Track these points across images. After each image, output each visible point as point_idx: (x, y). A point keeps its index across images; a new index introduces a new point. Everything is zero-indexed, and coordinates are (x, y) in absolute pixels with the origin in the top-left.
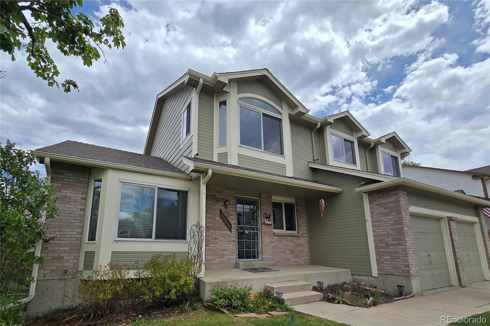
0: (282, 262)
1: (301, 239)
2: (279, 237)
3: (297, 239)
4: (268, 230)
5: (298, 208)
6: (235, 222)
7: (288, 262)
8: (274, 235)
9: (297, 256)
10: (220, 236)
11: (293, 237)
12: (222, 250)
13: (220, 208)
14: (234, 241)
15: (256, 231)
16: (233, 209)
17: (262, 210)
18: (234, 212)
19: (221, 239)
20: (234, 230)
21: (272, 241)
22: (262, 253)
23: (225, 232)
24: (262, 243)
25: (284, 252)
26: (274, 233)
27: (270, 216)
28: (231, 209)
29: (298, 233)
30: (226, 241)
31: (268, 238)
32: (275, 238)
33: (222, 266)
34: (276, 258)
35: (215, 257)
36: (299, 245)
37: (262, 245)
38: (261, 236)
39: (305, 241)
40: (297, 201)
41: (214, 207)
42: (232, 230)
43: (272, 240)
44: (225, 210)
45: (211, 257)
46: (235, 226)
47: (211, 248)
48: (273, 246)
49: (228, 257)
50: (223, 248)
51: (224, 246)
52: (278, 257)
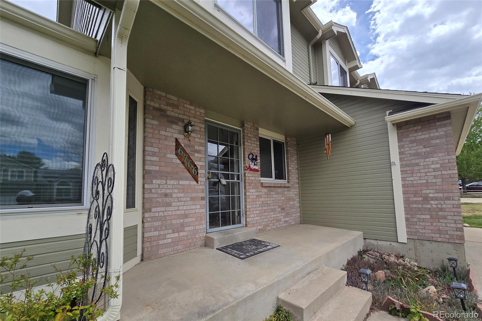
0: (272, 225)
1: (292, 190)
2: (269, 188)
3: (288, 191)
4: (254, 178)
5: (289, 148)
6: (204, 164)
7: (278, 223)
8: (262, 187)
9: (288, 215)
10: (176, 191)
11: (283, 188)
12: (179, 217)
13: (176, 136)
14: (202, 199)
15: (235, 180)
16: (200, 141)
17: (246, 147)
18: (202, 146)
19: (179, 195)
20: (202, 179)
21: (259, 195)
22: (246, 214)
23: (186, 183)
24: (245, 199)
25: (273, 210)
26: (262, 183)
27: (256, 156)
28: (197, 140)
29: (288, 182)
30: (188, 199)
31: (254, 190)
32: (263, 190)
33: (179, 247)
34: (265, 220)
35: (166, 232)
36: (290, 199)
37: (246, 201)
38: (245, 188)
39: (295, 193)
40: (288, 139)
41: (163, 133)
42: (199, 179)
43: (260, 193)
44: (186, 142)
45: (156, 233)
46: (203, 171)
47: (157, 214)
48: (261, 203)
49: (191, 228)
50: (183, 212)
51: (185, 208)
52: (266, 218)
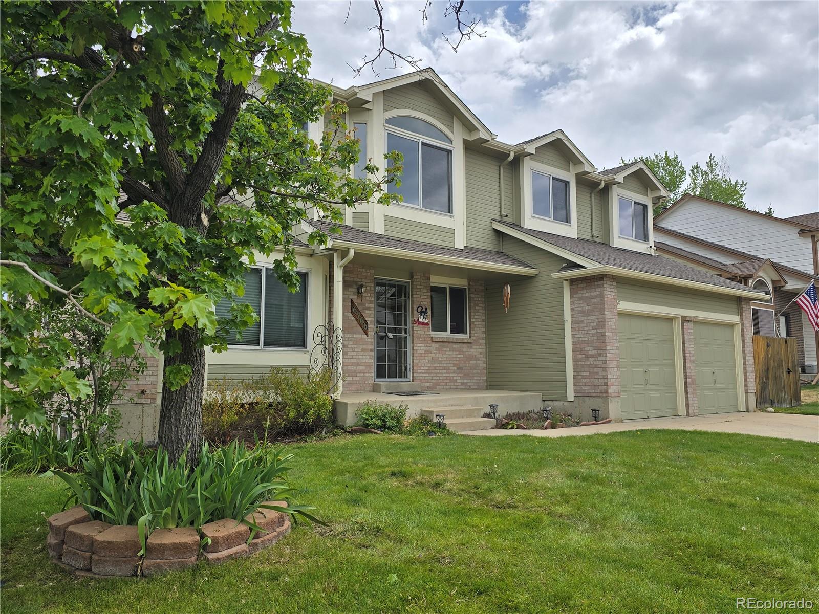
0: (443, 384)
1: (474, 347)
2: (440, 344)
3: (468, 347)
4: (423, 333)
5: (472, 295)
6: (373, 319)
7: (452, 384)
8: (433, 341)
9: (466, 376)
10: (351, 343)
11: (461, 344)
12: (353, 364)
13: (351, 297)
14: (371, 350)
15: (403, 334)
16: (370, 299)
17: (415, 300)
18: (371, 304)
19: (353, 346)
20: (371, 333)
21: (428, 351)
22: (413, 369)
23: (359, 336)
24: (413, 353)
25: (447, 369)
26: (432, 337)
27: (426, 309)
28: (367, 298)
29: (470, 337)
30: (360, 350)
31: (423, 345)
32: (433, 346)
34: (436, 378)
36: (470, 358)
37: (413, 356)
38: (412, 343)
39: (480, 350)
40: (471, 284)
42: (369, 333)
43: (429, 349)
44: (359, 301)
46: (373, 326)
48: (430, 358)
49: (362, 375)
50: (356, 361)
51: (357, 357)
52: (436, 376)
